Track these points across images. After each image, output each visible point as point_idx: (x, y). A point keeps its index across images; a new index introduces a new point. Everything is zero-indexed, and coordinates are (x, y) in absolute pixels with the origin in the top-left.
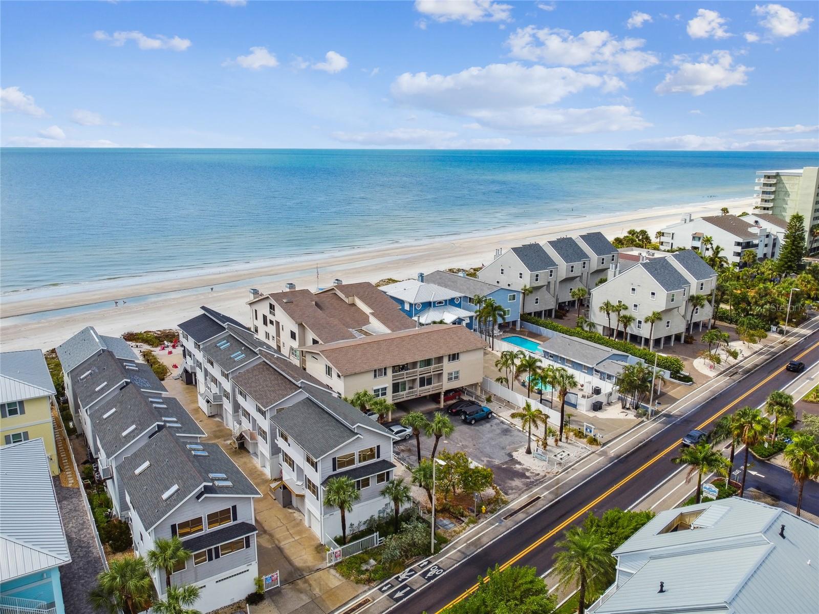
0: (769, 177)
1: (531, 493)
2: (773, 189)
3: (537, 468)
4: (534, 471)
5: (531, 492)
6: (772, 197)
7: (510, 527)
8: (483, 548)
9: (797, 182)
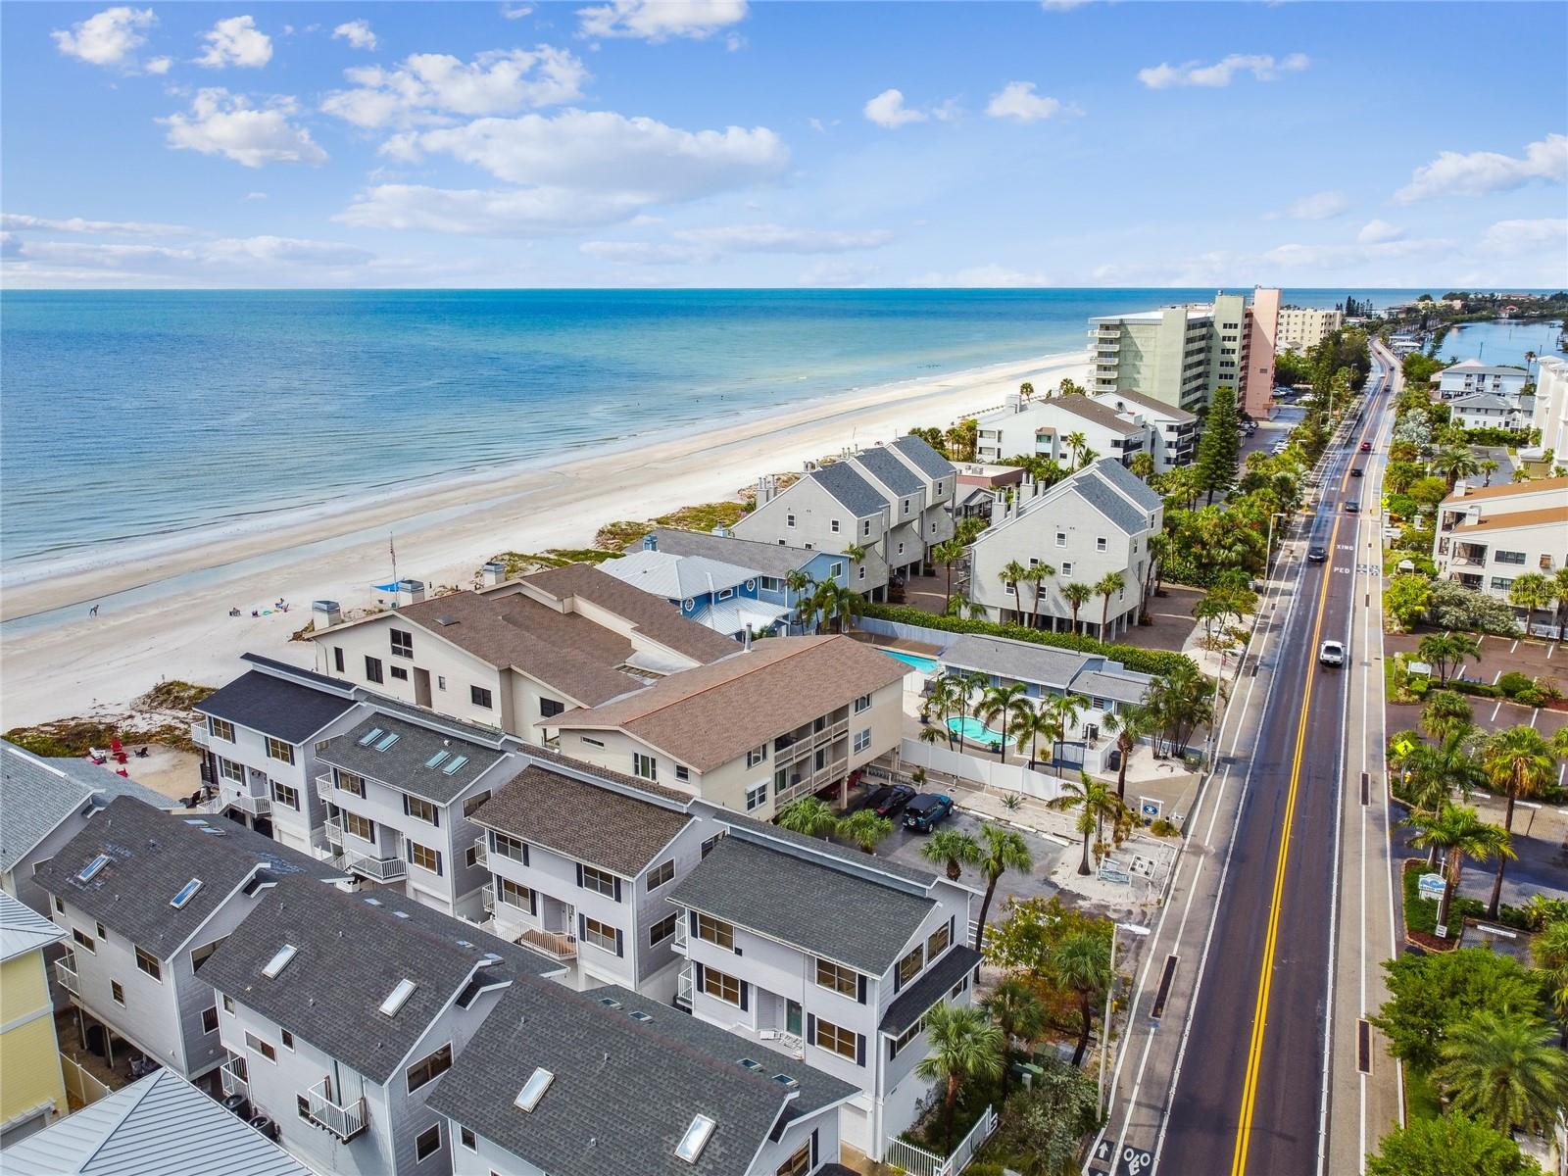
0: (1108, 328)
1: (1152, 952)
2: (1116, 348)
3: (1120, 900)
4: (1118, 907)
5: (1150, 950)
6: (1116, 361)
7: (1180, 1029)
8: (1175, 1085)
9: (1153, 334)
